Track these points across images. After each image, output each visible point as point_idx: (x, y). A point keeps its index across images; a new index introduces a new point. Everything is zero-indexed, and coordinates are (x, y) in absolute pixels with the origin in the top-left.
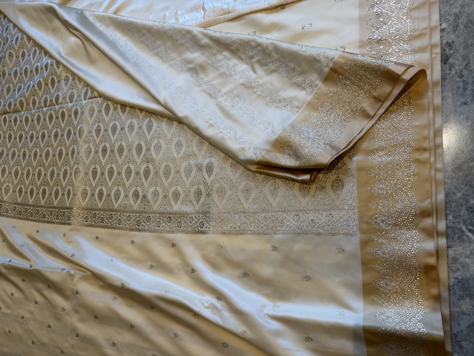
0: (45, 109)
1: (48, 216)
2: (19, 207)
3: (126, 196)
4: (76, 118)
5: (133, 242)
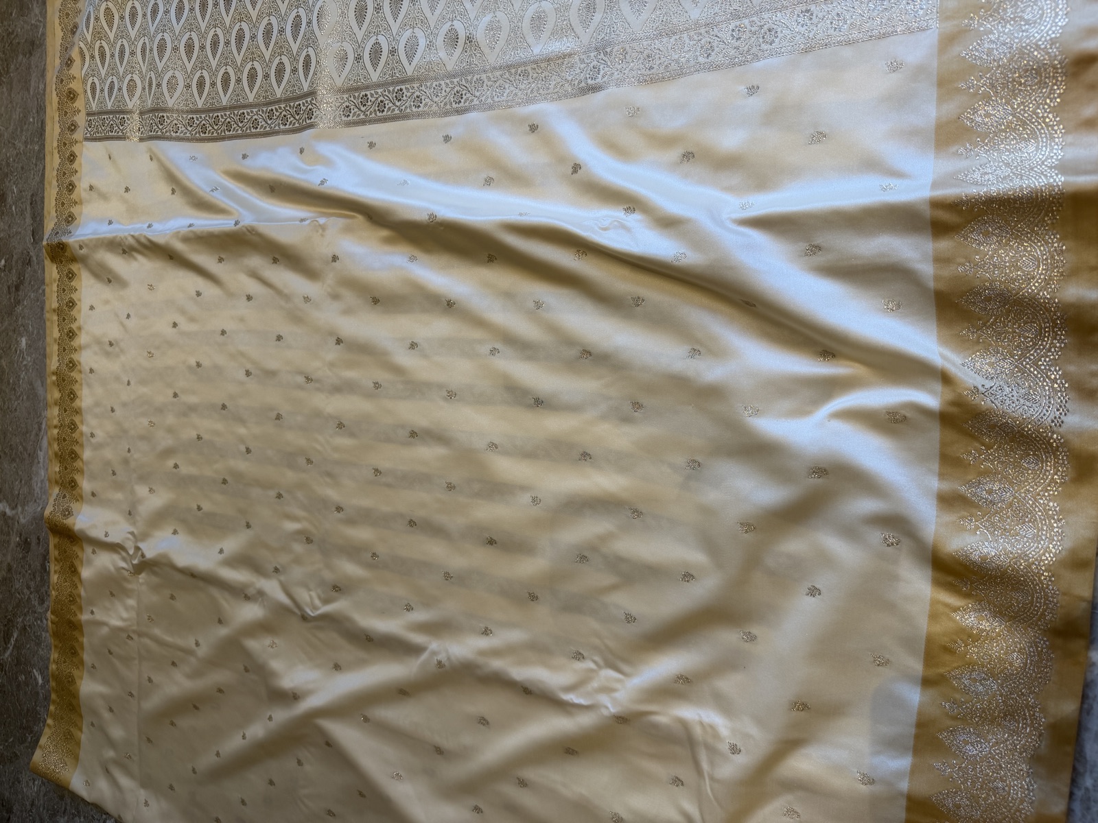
1: (263, 123)
2: (201, 117)
3: (430, 46)
5: (447, 139)
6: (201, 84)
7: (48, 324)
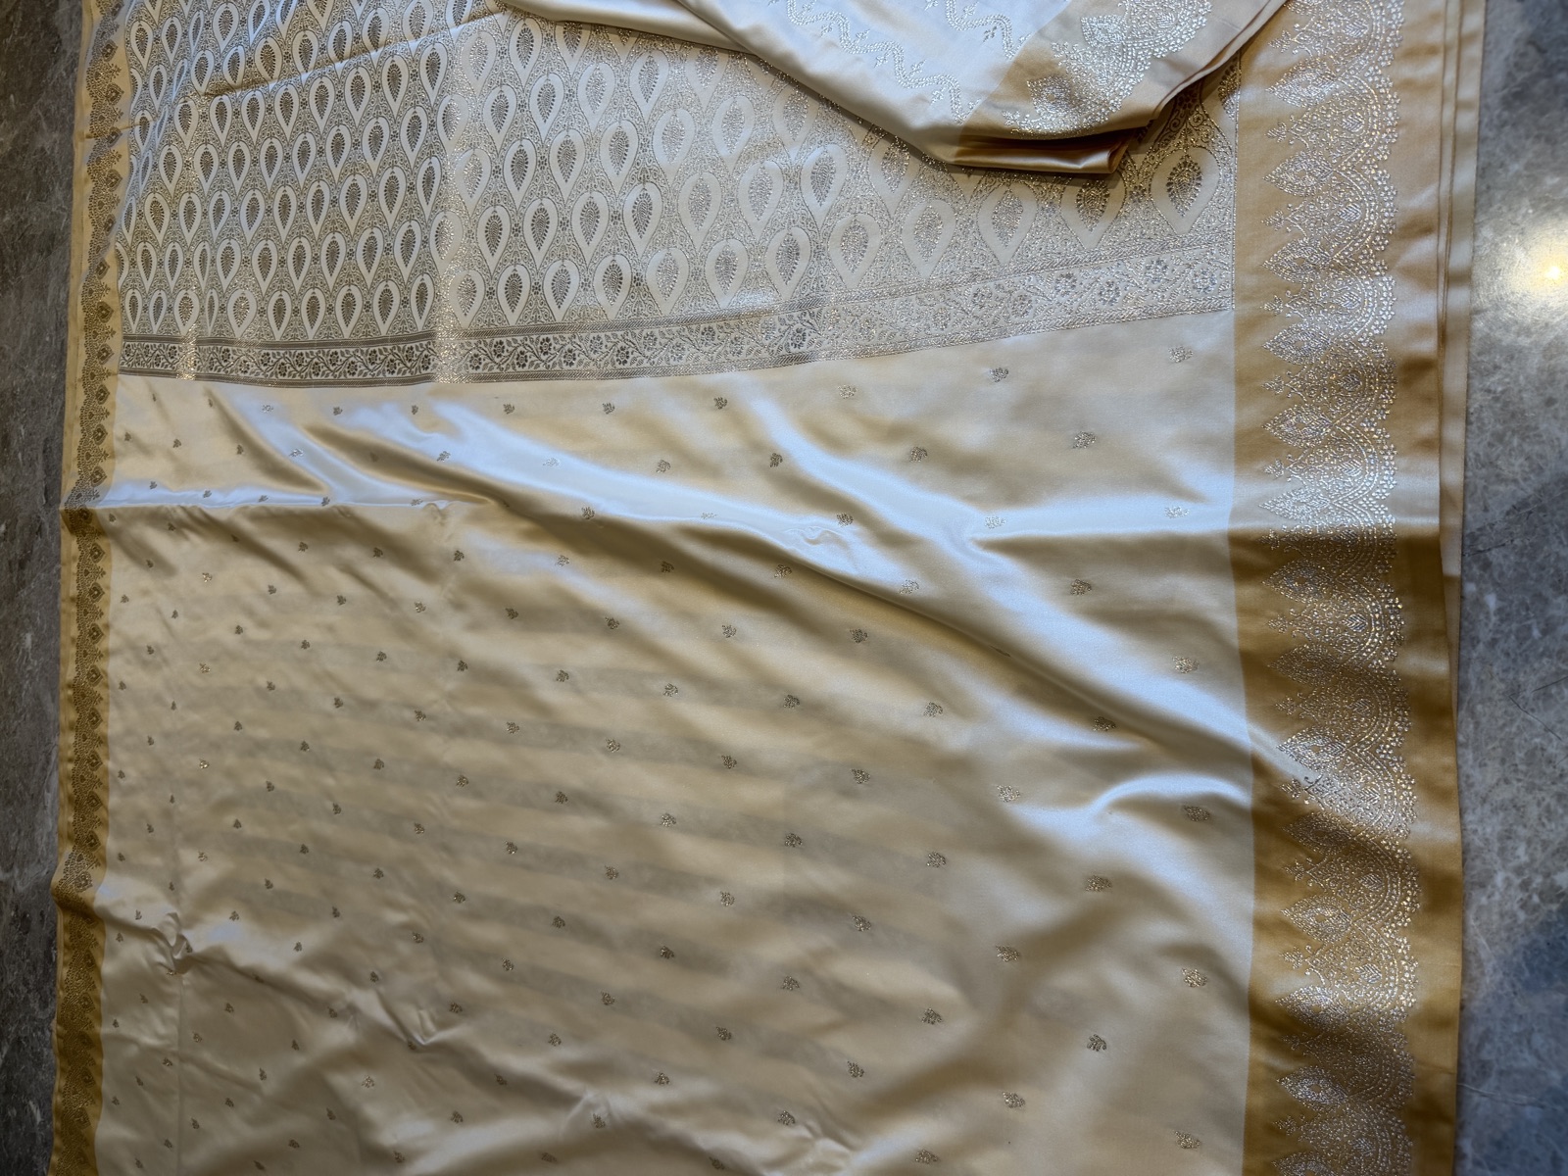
0: (339, 66)
1: (363, 368)
2: (279, 354)
3: (585, 285)
4: (433, 82)
5: (609, 408)
6: (280, 310)
7: (63, 617)
